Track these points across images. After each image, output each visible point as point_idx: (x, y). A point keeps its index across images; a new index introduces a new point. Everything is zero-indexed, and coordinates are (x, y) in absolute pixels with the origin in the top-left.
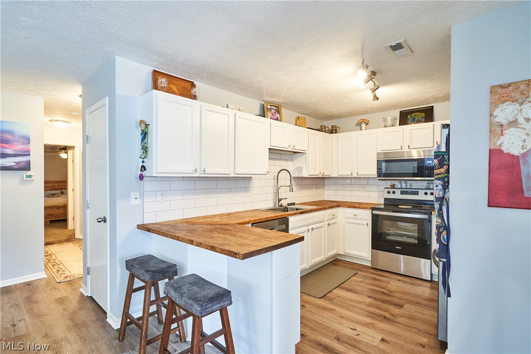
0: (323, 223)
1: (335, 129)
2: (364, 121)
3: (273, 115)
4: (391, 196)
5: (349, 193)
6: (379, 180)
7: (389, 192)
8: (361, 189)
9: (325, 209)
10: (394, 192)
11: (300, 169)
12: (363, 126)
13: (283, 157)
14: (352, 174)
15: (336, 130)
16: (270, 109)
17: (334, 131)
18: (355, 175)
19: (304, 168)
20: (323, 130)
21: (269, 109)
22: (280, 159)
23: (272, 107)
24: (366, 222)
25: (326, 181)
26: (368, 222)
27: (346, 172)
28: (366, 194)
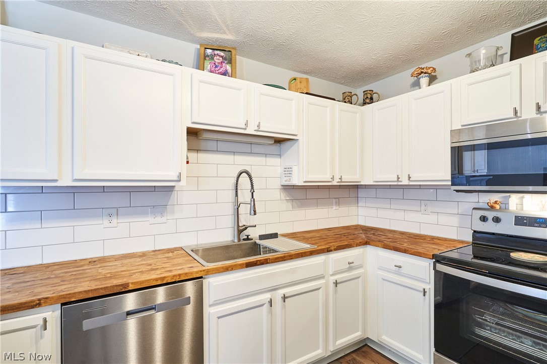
0: (322, 281)
1: (369, 96)
2: (425, 70)
3: (216, 67)
4: (490, 227)
5: (400, 215)
6: (457, 191)
7: (484, 219)
8: (423, 207)
9: (329, 250)
10: (497, 220)
11: (288, 171)
12: (424, 80)
13: (256, 149)
14: (398, 178)
15: (372, 99)
16: (212, 57)
17: (368, 101)
18: (405, 182)
19: (295, 169)
20: (347, 100)
21: (208, 56)
22: (251, 153)
23: (216, 52)
24: (422, 286)
25: (361, 193)
26: (427, 287)
27: (388, 177)
28: (432, 218)
